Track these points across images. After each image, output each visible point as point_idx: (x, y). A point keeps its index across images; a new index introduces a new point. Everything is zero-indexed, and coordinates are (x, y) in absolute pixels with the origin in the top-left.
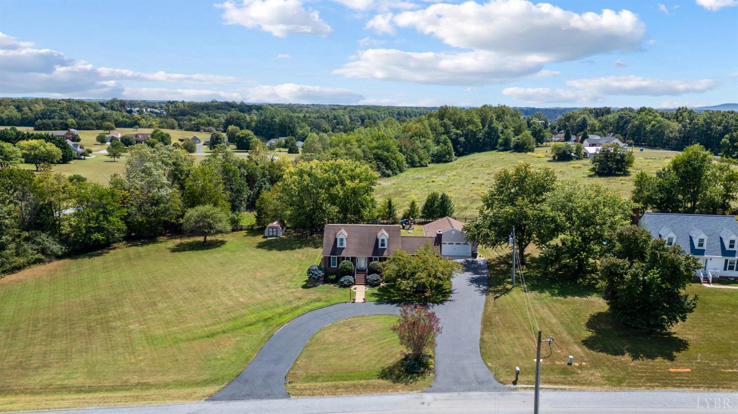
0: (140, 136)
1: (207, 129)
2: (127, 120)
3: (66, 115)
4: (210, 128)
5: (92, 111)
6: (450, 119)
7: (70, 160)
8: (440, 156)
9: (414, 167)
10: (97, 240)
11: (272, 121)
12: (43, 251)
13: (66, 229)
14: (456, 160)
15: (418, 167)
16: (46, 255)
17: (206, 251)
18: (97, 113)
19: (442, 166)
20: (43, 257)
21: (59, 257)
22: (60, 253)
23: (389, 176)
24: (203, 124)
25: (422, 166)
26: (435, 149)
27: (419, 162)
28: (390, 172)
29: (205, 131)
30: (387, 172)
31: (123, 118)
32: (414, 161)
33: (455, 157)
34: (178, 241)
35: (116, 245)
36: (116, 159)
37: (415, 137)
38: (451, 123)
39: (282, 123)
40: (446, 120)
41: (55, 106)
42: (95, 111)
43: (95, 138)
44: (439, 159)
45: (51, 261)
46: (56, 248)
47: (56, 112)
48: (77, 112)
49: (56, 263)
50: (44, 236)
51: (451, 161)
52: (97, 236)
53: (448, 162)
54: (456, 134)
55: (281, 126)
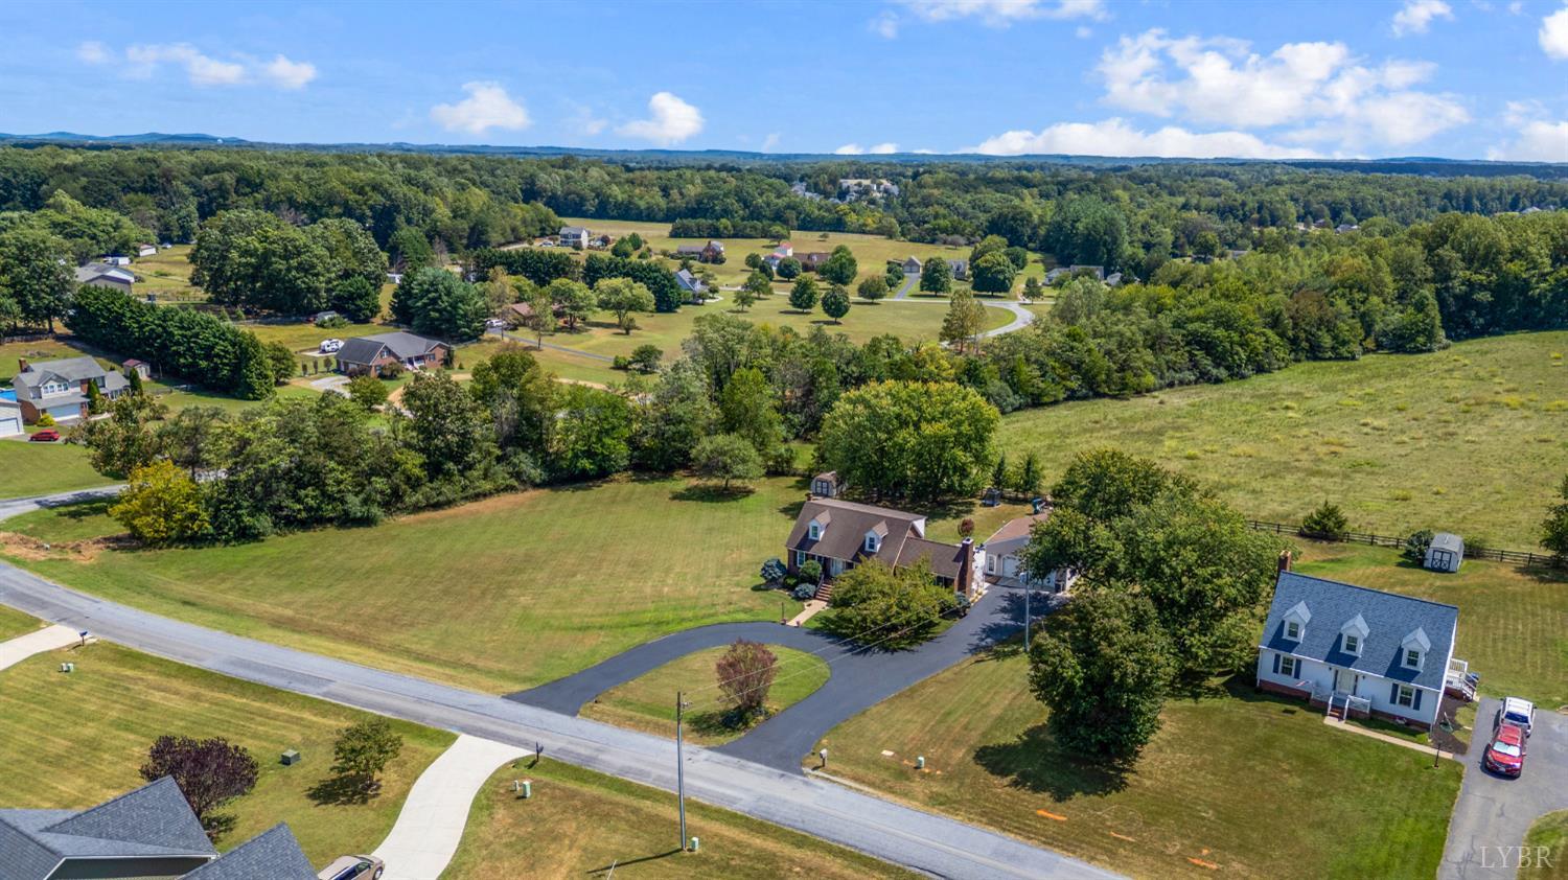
0: (815, 258)
1: (950, 238)
2: (826, 214)
3: (732, 204)
4: (956, 237)
5: (772, 196)
6: (1457, 248)
7: (678, 306)
8: (1401, 337)
9: (1316, 358)
10: (584, 470)
11: (1073, 227)
12: (518, 475)
13: (554, 447)
14: (1445, 347)
15: (1330, 359)
16: (523, 481)
17: (714, 504)
18: (780, 201)
19: (1396, 360)
20: (516, 484)
21: (536, 486)
22: (538, 481)
23: (1218, 381)
24: (945, 231)
25: (1340, 358)
26: (1396, 318)
27: (1333, 349)
28: (1223, 373)
29: (945, 243)
30: (1214, 372)
31: (819, 210)
32: (1319, 346)
33: (1445, 341)
34: (694, 482)
35: (616, 476)
36: (746, 308)
37: (1340, 291)
38: (1459, 255)
39: (1090, 234)
40: (1446, 252)
41: (718, 188)
42: (778, 197)
43: (745, 257)
44: (1401, 343)
45: (526, 490)
46: (537, 474)
47: (717, 199)
48: (750, 198)
49: (532, 493)
50: (522, 456)
51: (1430, 350)
52: (585, 463)
53: (1421, 351)
54: (1470, 284)
55: (1088, 240)
